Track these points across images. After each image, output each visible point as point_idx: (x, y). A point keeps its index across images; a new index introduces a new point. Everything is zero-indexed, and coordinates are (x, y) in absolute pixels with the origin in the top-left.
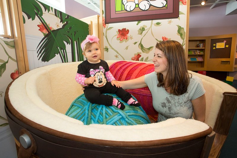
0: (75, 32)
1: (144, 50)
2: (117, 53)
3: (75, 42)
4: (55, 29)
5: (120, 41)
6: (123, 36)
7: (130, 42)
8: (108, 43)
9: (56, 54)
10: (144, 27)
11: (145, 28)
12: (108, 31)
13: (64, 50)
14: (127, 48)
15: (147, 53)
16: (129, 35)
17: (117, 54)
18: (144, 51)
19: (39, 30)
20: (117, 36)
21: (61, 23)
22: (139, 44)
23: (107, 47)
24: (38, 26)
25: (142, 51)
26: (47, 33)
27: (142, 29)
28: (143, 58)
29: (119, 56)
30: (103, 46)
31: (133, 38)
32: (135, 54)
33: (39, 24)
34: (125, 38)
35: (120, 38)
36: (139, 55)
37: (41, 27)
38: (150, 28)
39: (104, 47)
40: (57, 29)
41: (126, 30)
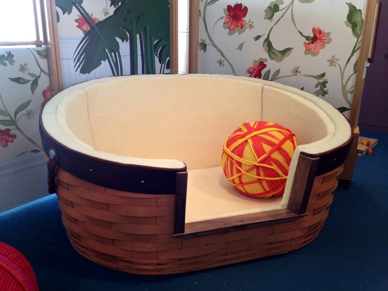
0: (138, 17)
1: (274, 54)
2: (223, 55)
3: (138, 36)
4: (102, 20)
5: (228, 30)
6: (236, 20)
7: (248, 35)
8: (208, 33)
9: (102, 61)
10: (277, 4)
11: (280, 6)
12: (208, 7)
13: (117, 53)
14: (241, 47)
15: (279, 60)
16: (246, 19)
17: (222, 59)
18: (272, 56)
19: (78, 26)
20: (223, 21)
21: (113, 6)
22: (266, 40)
23: (205, 41)
24: (76, 21)
25: (270, 56)
26: (89, 28)
27: (273, 8)
28: (269, 72)
29: (225, 63)
30: (198, 39)
31: (253, 27)
32: (255, 61)
33: (78, 18)
34: (239, 25)
35: (230, 24)
36: (262, 65)
37: (80, 21)
38: (289, 6)
39: (200, 41)
40: (104, 18)
41: (243, 8)
